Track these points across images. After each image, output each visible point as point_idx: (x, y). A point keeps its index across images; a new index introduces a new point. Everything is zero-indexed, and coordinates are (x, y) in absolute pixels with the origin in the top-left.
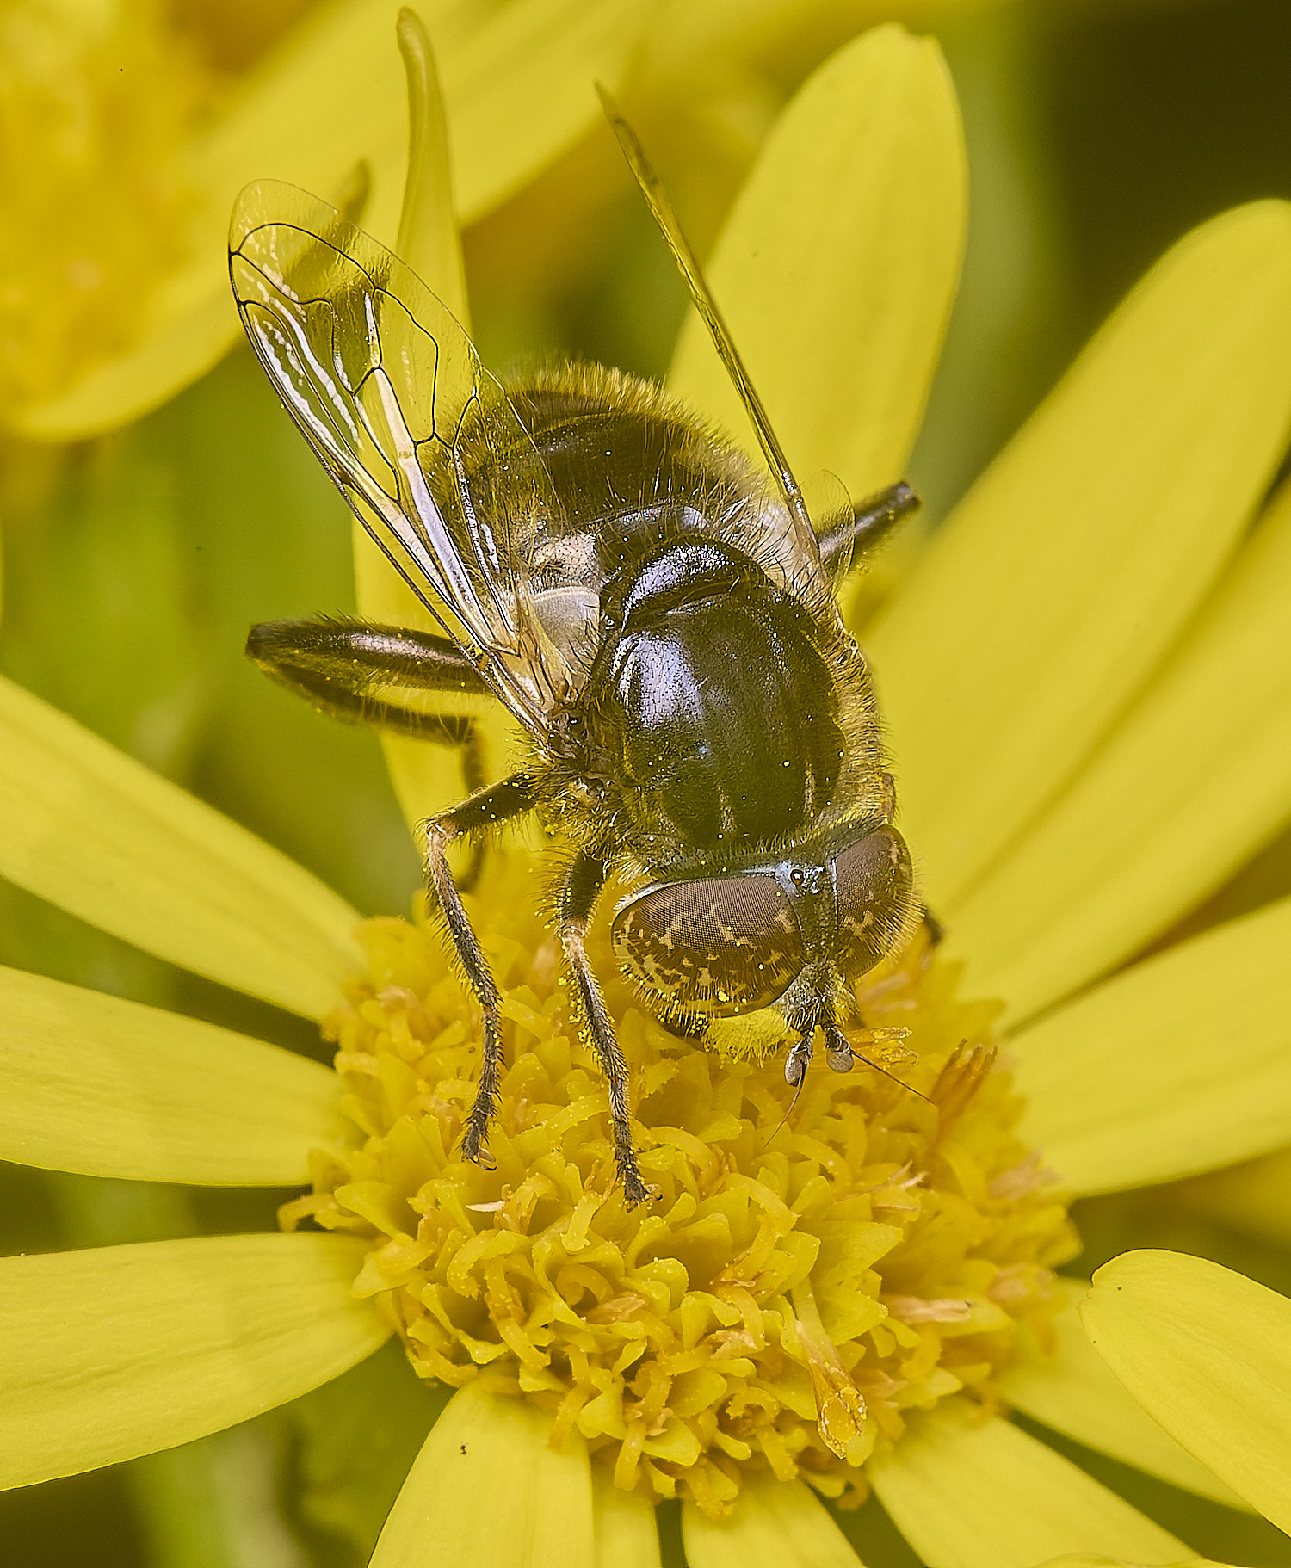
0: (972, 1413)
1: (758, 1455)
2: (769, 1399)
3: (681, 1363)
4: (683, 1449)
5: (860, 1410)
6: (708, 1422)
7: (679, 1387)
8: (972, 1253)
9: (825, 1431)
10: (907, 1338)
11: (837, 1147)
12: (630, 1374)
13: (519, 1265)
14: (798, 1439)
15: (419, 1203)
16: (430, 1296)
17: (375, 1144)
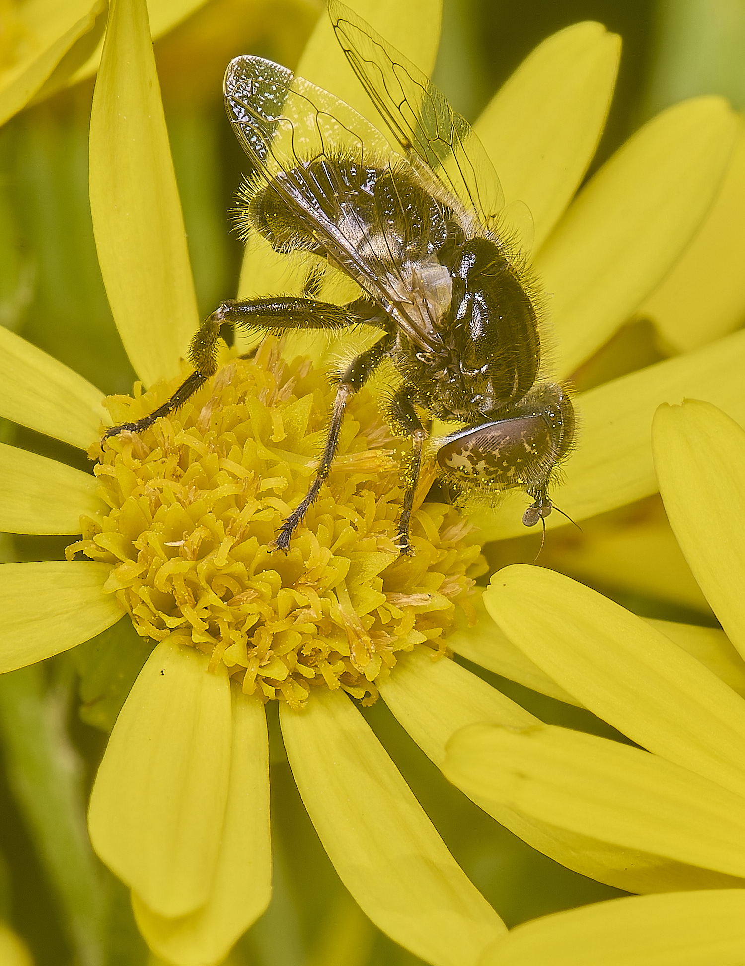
0: (433, 655)
1: (319, 676)
2: (325, 645)
3: (278, 626)
4: (279, 672)
5: (372, 648)
6: (292, 658)
7: (277, 639)
8: (431, 569)
9: (353, 659)
10: (396, 613)
11: (360, 512)
12: (251, 633)
13: (192, 576)
14: (340, 667)
15: (138, 544)
16: (144, 592)
17: (115, 512)
